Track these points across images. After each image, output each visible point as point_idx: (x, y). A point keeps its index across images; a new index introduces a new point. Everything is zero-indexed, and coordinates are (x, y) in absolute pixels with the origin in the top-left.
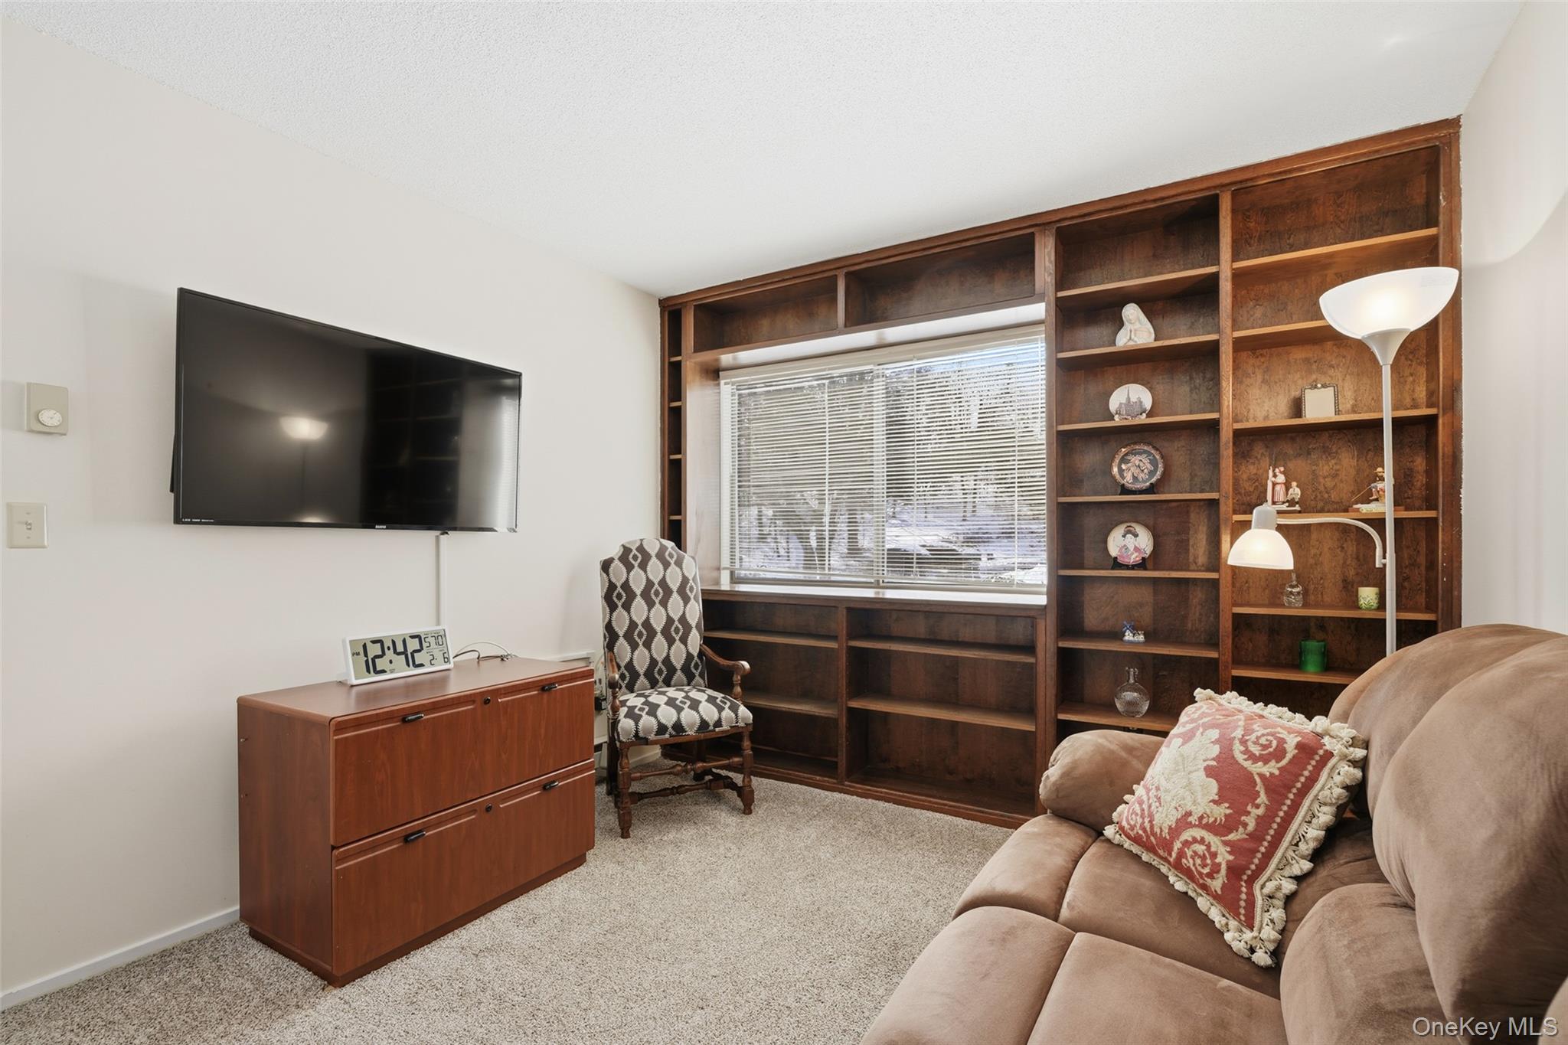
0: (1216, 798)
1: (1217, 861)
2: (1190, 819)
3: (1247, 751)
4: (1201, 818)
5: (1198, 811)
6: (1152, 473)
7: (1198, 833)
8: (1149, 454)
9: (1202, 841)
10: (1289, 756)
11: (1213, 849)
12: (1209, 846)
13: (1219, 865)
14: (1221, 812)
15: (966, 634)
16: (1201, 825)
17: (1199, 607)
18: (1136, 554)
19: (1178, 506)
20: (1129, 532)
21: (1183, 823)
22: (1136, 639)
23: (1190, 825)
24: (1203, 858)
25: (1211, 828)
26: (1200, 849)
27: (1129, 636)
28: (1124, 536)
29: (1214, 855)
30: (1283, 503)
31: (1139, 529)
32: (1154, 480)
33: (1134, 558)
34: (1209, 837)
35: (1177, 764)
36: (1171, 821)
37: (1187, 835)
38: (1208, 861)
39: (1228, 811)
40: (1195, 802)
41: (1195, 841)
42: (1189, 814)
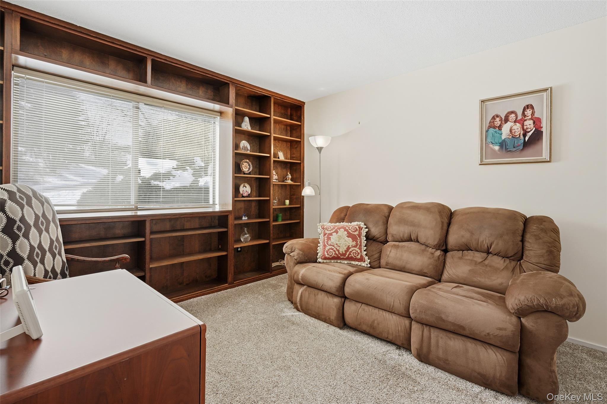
0: (352, 241)
1: (358, 252)
2: (350, 247)
3: (352, 231)
4: (352, 246)
5: (351, 245)
6: (249, 169)
7: (353, 249)
8: (248, 163)
9: (354, 250)
10: (358, 230)
11: (357, 250)
12: (356, 250)
13: (359, 253)
14: (354, 243)
15: (187, 226)
16: (352, 247)
17: (254, 208)
18: (246, 193)
19: (250, 179)
20: (244, 186)
21: (348, 248)
22: (245, 219)
23: (350, 248)
24: (356, 253)
25: (354, 247)
26: (354, 251)
27: (244, 218)
28: (243, 187)
29: (357, 251)
30: (275, 179)
31: (246, 185)
32: (250, 171)
33: (245, 194)
34: (355, 249)
35: (339, 238)
36: (345, 248)
37: (350, 250)
38: (357, 253)
39: (355, 243)
40: (349, 243)
41: (352, 250)
42: (349, 246)
